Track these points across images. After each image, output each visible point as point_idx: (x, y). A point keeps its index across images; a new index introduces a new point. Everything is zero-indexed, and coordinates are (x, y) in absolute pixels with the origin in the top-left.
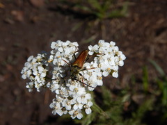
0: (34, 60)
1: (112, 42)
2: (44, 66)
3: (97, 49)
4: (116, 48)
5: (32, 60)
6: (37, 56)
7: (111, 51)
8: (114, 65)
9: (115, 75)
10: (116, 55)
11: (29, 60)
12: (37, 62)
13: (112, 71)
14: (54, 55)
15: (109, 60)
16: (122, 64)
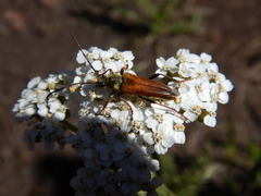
0: (43, 86)
1: (204, 55)
2: (62, 99)
3: (174, 66)
4: (214, 67)
5: (36, 86)
6: (47, 77)
7: (202, 71)
8: (208, 99)
9: (210, 121)
10: (212, 81)
11: (31, 84)
12: (48, 90)
13: (204, 112)
14: (83, 77)
15: (198, 89)
16: (224, 99)
